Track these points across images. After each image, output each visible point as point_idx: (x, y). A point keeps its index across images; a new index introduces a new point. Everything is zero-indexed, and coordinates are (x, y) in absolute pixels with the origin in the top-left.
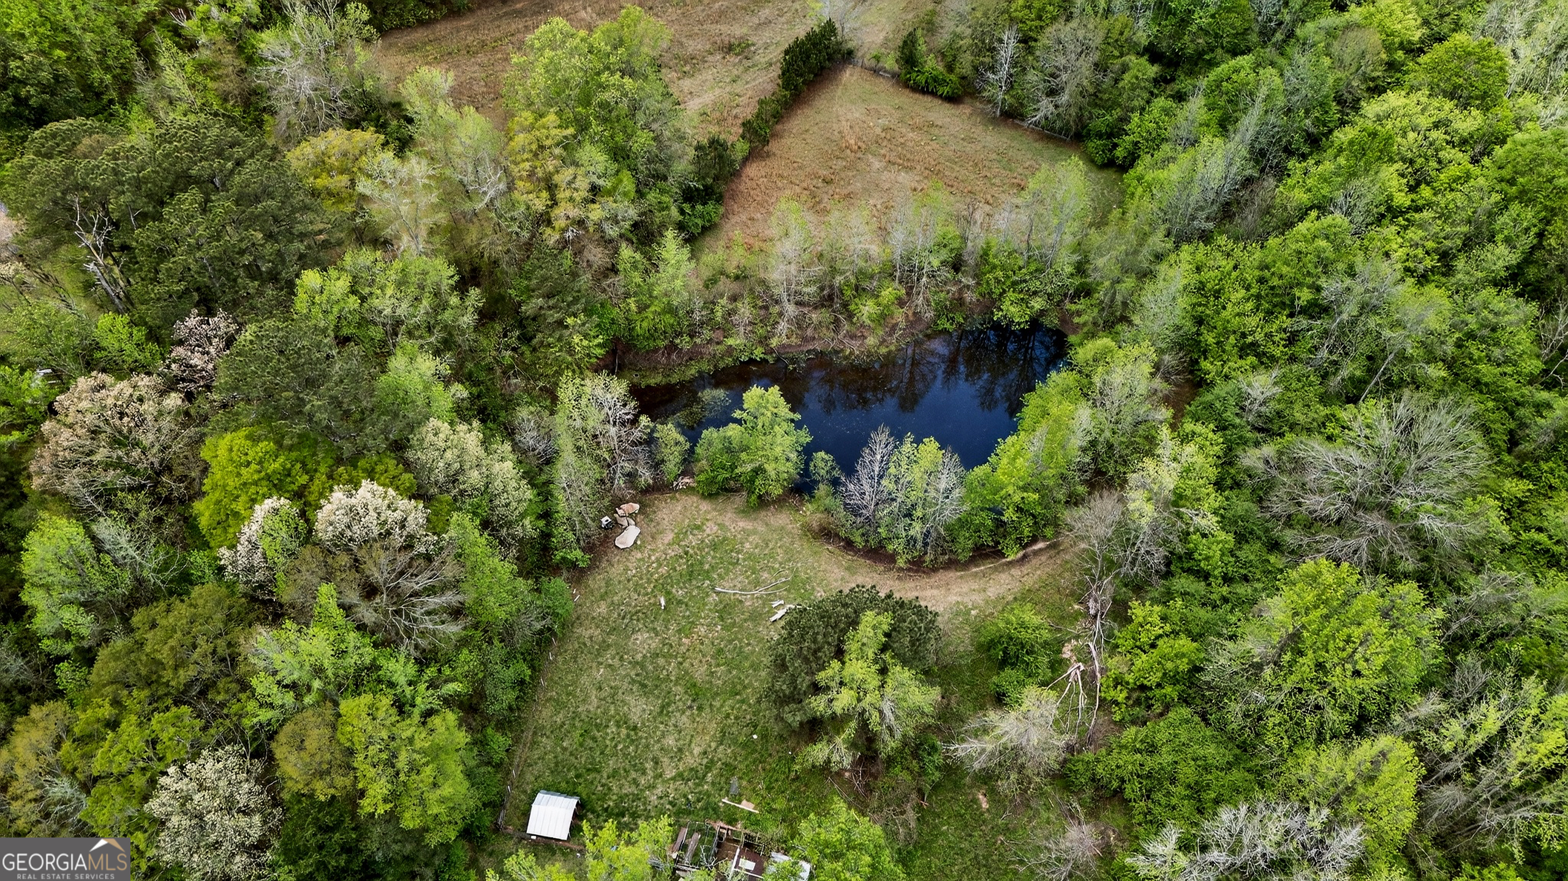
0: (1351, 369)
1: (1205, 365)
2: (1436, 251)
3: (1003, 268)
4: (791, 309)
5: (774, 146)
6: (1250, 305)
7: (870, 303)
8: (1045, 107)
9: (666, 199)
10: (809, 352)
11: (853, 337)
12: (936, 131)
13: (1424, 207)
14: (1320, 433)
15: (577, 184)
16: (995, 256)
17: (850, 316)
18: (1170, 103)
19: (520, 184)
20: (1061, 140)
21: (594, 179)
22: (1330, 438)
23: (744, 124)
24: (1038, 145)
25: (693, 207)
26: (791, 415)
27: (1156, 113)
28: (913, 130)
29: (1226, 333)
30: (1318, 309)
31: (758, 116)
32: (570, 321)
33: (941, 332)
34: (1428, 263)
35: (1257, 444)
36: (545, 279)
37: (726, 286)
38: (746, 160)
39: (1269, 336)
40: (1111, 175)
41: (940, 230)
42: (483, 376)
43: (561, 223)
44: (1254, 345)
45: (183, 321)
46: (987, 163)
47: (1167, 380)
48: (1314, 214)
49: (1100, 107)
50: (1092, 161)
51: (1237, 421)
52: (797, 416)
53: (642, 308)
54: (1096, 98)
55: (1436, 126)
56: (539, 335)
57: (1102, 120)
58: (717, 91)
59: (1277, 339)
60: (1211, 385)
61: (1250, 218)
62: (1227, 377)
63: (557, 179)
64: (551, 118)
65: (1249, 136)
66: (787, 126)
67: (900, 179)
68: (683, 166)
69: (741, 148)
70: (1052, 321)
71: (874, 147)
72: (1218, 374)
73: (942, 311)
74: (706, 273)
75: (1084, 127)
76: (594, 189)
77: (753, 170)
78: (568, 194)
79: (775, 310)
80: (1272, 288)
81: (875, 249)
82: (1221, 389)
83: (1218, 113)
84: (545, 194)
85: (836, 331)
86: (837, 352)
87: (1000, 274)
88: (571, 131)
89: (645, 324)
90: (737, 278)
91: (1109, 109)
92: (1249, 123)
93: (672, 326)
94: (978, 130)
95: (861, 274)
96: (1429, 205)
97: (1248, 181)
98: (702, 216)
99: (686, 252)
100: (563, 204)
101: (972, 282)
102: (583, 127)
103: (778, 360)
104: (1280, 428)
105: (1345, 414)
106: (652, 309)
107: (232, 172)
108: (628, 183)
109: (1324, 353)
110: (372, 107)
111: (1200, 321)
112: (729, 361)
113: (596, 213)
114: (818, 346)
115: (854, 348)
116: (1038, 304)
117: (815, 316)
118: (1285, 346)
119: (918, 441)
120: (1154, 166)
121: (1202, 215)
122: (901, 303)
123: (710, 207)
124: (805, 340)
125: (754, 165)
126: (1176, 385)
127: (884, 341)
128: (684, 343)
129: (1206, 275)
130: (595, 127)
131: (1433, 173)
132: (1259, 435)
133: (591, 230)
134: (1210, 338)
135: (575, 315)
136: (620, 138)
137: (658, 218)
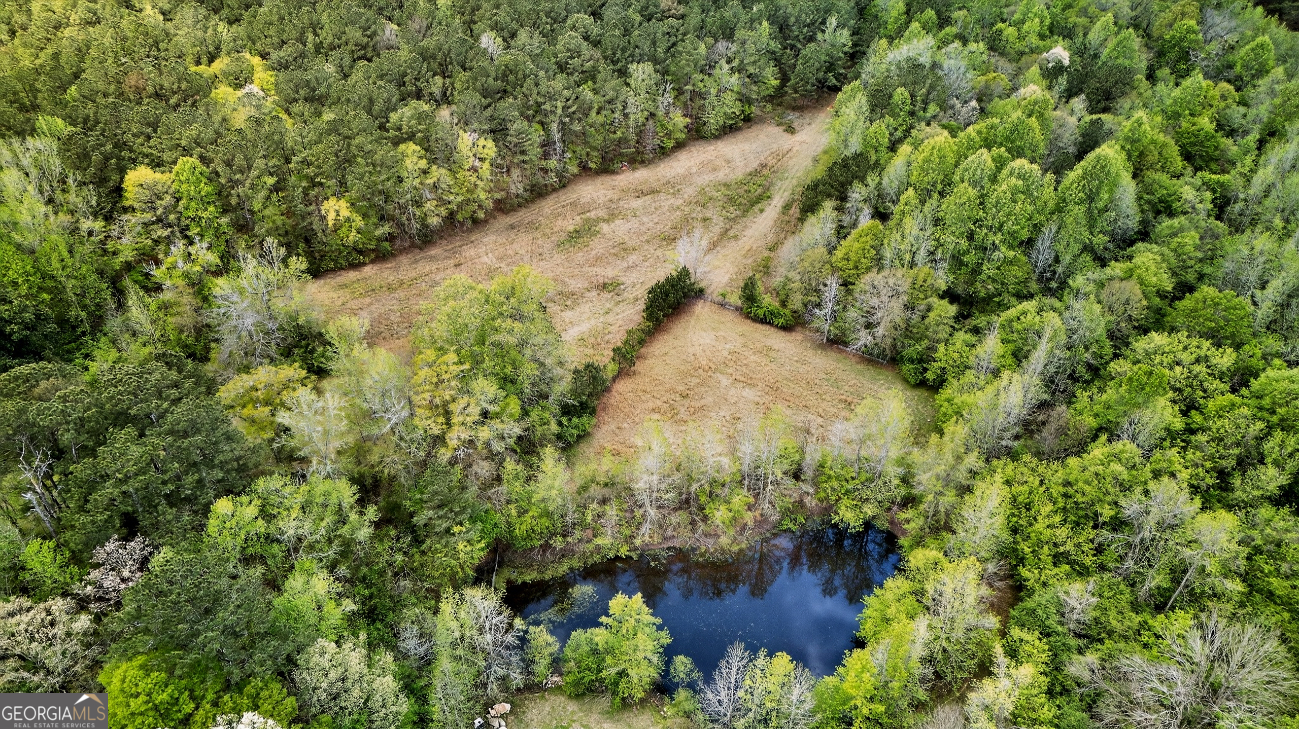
0: (1156, 580)
1: (1024, 572)
2: (1213, 469)
3: (838, 478)
4: (652, 512)
5: (639, 366)
6: (1057, 519)
7: (723, 508)
8: (864, 338)
9: (547, 415)
10: (669, 549)
11: (707, 535)
12: (772, 354)
13: (1198, 430)
14: (1136, 640)
15: (469, 410)
16: (831, 468)
17: (705, 519)
18: (969, 337)
19: (419, 411)
20: (878, 363)
21: (485, 405)
22: (1146, 646)
23: (614, 350)
24: (860, 367)
25: (570, 420)
26: (652, 619)
27: (958, 345)
28: (754, 353)
29: (1040, 543)
30: (1118, 524)
31: (626, 342)
32: (456, 529)
33: (785, 531)
34: (1210, 481)
35: (1080, 652)
36: (436, 493)
37: (595, 491)
38: (614, 379)
39: (1078, 545)
40: (924, 393)
41: (780, 444)
42: (375, 578)
43: (453, 443)
44: (1066, 554)
45: (103, 546)
46: (817, 381)
47: (991, 585)
48: (1104, 438)
49: (911, 338)
50: (905, 380)
51: (1060, 629)
52: (659, 621)
53: (522, 513)
54: (908, 331)
55: (1198, 361)
56: (428, 542)
57: (915, 349)
58: (593, 322)
59: (1085, 549)
60: (1031, 593)
61: (1048, 438)
62: (1045, 584)
63: (452, 407)
64: (452, 357)
65: (1040, 368)
66: (651, 349)
67: (744, 394)
68: (562, 387)
69: (612, 369)
70: (882, 524)
71: (722, 367)
72: (1037, 581)
73: (787, 513)
74: (579, 482)
75: (898, 353)
76: (485, 414)
77: (622, 386)
78: (461, 419)
79: (638, 513)
80: (1076, 503)
81: (725, 461)
82: (1041, 597)
83: (1011, 346)
84: (441, 420)
85: (694, 531)
86: (694, 550)
87: (835, 484)
88: (467, 366)
89: (524, 527)
90: (606, 485)
91: (919, 340)
92: (1039, 357)
93: (547, 528)
94: (810, 353)
95: (713, 482)
96: (1204, 430)
97: (1043, 406)
98: (577, 427)
99: (562, 466)
100: (456, 428)
101: (811, 490)
102: (477, 361)
103: (641, 556)
104: (1099, 634)
105: (1158, 622)
106: (531, 514)
107: (166, 411)
108: (514, 406)
109: (1129, 563)
110: (303, 337)
111: (1015, 531)
112: (597, 558)
113: (484, 433)
114: (677, 543)
115: (708, 546)
116: (869, 510)
117: (675, 519)
118: (1094, 555)
119: (771, 655)
120: (961, 391)
121: (1008, 434)
122: (750, 508)
123: (585, 419)
124: (666, 539)
125: (622, 382)
126: (1000, 591)
127: (736, 539)
128: (558, 543)
129: (1017, 489)
130: (488, 364)
131: (1202, 401)
132: (1082, 642)
133: (480, 448)
134: (1025, 548)
135: (461, 524)
136: (509, 370)
137: (539, 430)
